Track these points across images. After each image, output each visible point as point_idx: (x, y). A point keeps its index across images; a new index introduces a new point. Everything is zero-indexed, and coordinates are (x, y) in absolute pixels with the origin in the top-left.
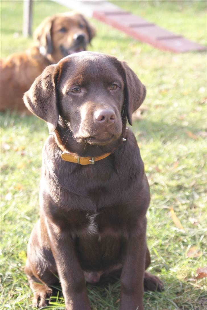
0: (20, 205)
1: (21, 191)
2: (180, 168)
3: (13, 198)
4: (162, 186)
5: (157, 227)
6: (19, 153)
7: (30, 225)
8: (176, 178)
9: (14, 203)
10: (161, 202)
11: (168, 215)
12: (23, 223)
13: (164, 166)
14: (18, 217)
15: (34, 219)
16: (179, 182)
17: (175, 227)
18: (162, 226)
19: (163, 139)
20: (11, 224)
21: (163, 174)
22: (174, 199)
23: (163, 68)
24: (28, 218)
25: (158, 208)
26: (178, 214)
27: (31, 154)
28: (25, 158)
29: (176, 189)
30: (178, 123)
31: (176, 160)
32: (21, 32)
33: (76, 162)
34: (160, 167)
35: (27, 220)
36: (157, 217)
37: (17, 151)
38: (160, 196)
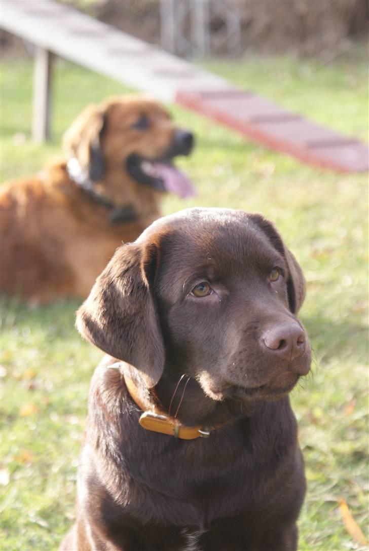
0: (27, 494)
1: (29, 465)
2: (358, 415)
3: (12, 480)
4: (322, 453)
5: (313, 542)
6: (25, 384)
7: (47, 538)
8: (351, 435)
9: (14, 491)
10: (321, 487)
11: (335, 515)
12: (33, 534)
13: (325, 411)
14: (21, 521)
15: (56, 525)
16: (358, 445)
17: (351, 540)
18: (323, 540)
19: (323, 354)
20: (9, 536)
21: (325, 428)
22: (347, 482)
23: (318, 205)
24: (43, 523)
25: (314, 499)
26: (356, 512)
27: (50, 386)
28: (38, 396)
29: (351, 459)
30: (354, 320)
31: (349, 397)
32: (28, 133)
33: (171, 432)
34: (318, 413)
35: (40, 527)
36: (313, 519)
37: (20, 379)
38: (319, 476)
